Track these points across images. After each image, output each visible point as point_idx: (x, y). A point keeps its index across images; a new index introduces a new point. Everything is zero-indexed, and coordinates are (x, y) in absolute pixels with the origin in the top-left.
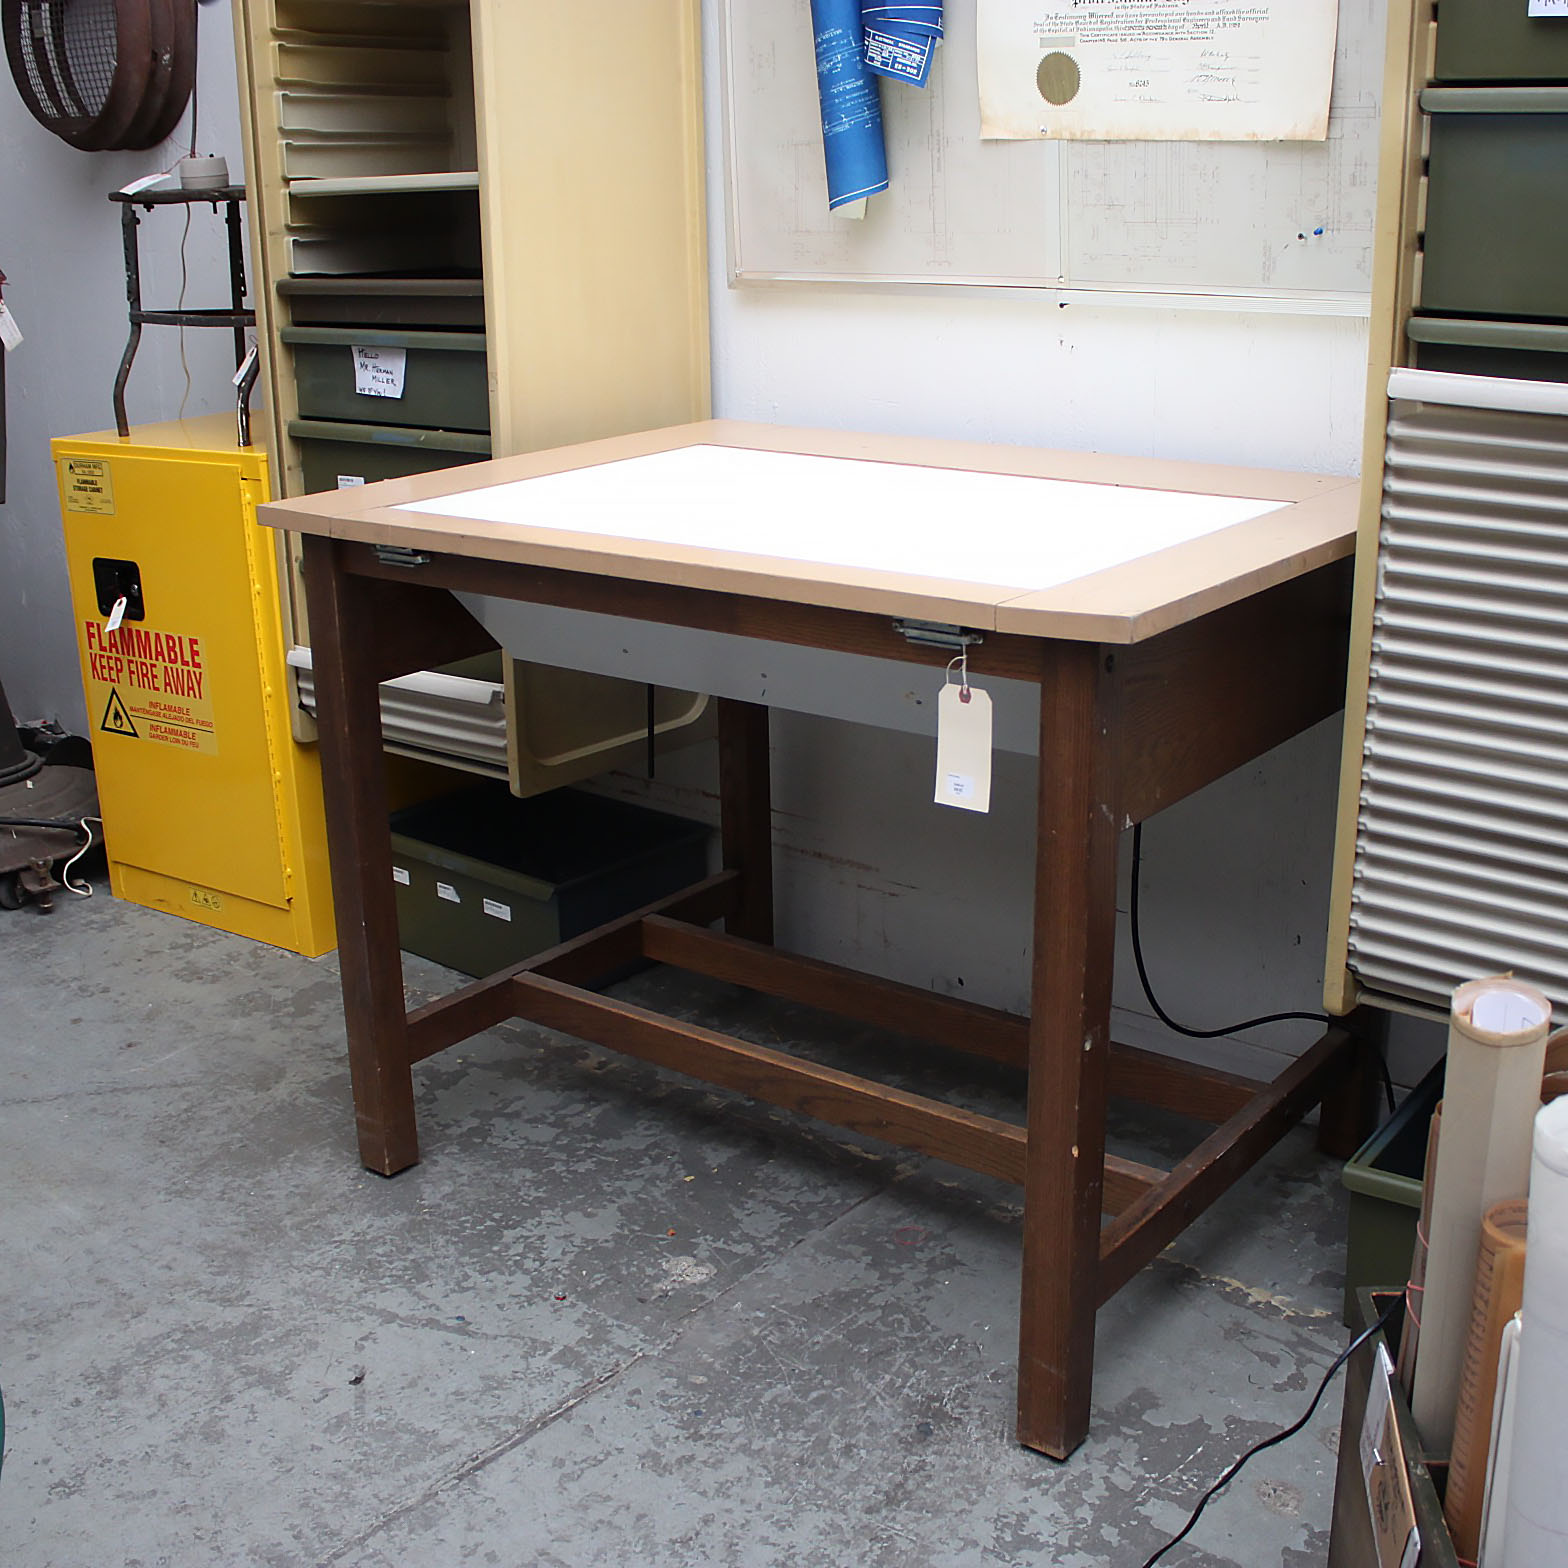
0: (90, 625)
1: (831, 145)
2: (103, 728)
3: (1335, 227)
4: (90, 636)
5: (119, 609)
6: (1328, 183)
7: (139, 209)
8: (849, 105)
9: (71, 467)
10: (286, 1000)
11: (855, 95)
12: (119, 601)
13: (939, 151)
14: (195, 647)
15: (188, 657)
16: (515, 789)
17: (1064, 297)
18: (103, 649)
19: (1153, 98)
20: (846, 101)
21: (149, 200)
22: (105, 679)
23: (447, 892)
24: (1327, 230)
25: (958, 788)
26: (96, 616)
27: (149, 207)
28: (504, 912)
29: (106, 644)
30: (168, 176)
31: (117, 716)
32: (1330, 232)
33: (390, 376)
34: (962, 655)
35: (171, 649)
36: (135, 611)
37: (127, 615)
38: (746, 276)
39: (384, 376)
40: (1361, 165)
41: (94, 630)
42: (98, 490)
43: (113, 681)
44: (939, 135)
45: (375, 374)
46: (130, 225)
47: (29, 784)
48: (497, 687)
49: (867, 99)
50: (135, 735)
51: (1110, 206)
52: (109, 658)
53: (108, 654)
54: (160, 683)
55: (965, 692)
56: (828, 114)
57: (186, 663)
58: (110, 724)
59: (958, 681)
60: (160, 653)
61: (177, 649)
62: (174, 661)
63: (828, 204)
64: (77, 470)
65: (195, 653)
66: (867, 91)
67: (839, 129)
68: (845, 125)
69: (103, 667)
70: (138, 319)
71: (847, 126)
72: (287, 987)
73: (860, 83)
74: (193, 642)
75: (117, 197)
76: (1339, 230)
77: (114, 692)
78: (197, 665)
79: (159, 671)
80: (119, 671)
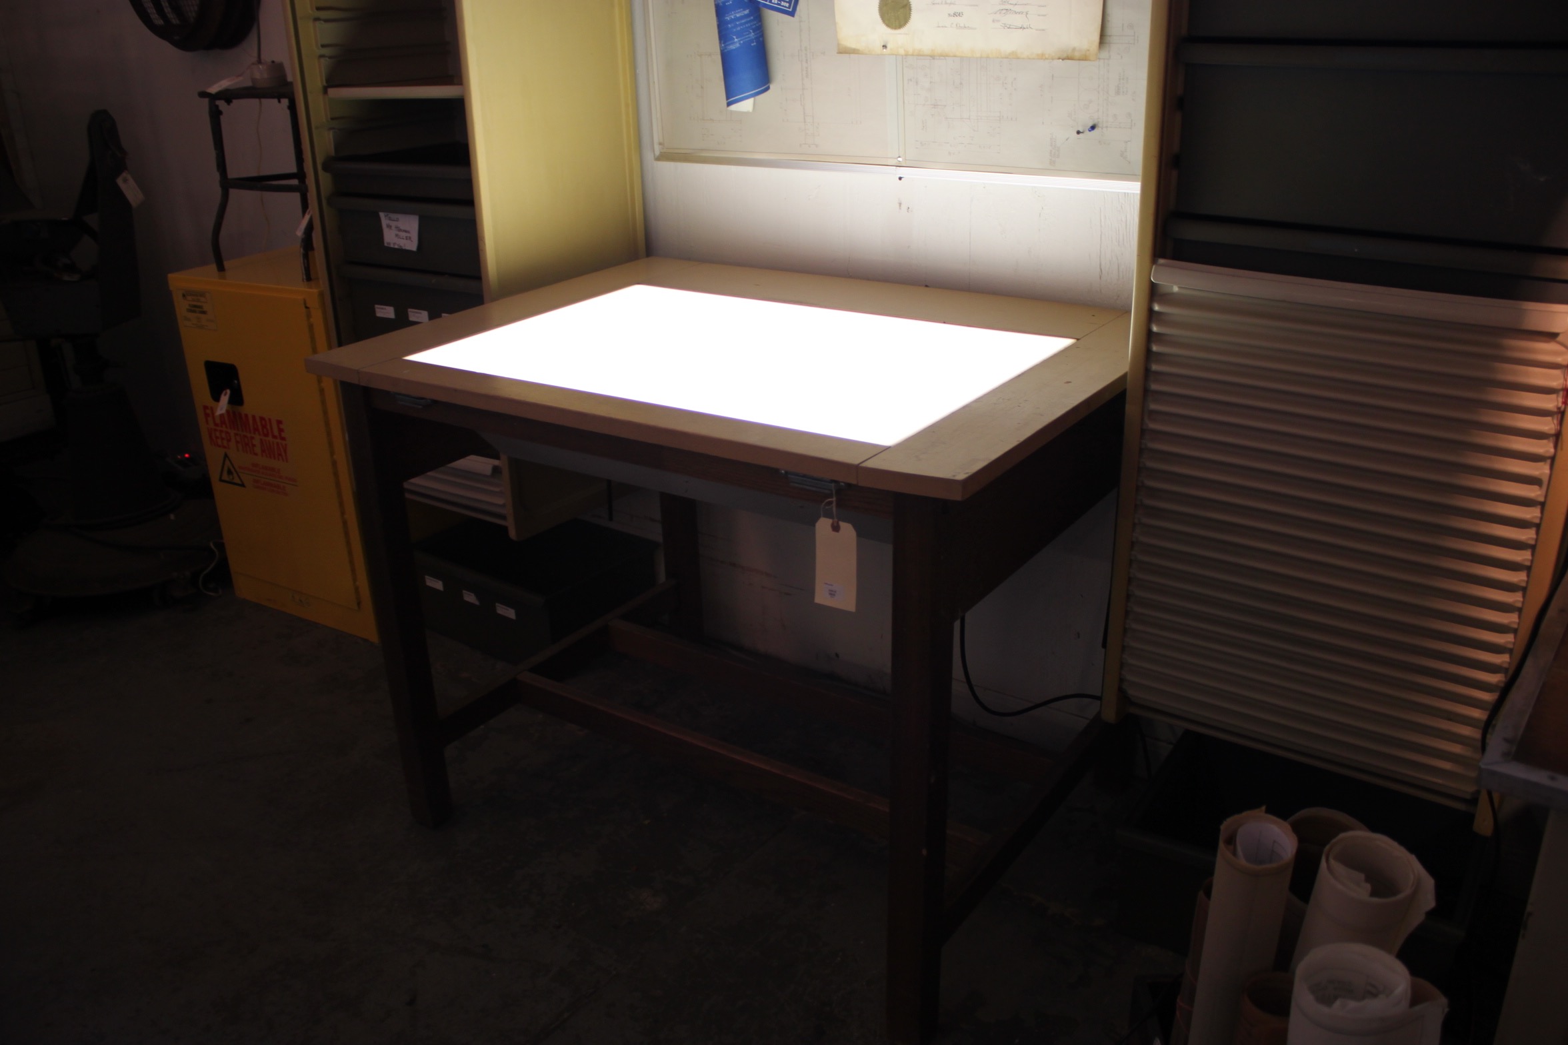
0: (205, 408)
1: (726, 58)
2: (221, 480)
3: (1105, 125)
4: (207, 415)
5: (225, 399)
6: (1099, 92)
7: (221, 104)
8: (739, 29)
9: (184, 296)
11: (743, 21)
12: (224, 392)
13: (807, 63)
14: (282, 426)
15: (276, 433)
16: (512, 534)
18: (216, 425)
19: (966, 26)
20: (736, 26)
21: (228, 96)
22: (219, 446)
23: (470, 598)
25: (832, 593)
26: (209, 401)
27: (229, 102)
28: (511, 613)
29: (218, 421)
30: (241, 78)
31: (230, 472)
32: (1100, 128)
33: (408, 235)
34: (832, 498)
35: (264, 427)
36: (237, 399)
37: (231, 402)
39: (403, 234)
40: (1123, 79)
41: (208, 411)
42: (204, 313)
43: (224, 447)
44: (806, 50)
45: (397, 233)
46: (215, 114)
47: (172, 517)
48: (496, 462)
49: (752, 24)
50: (243, 485)
51: (935, 106)
52: (221, 431)
53: (219, 428)
54: (258, 449)
55: (835, 524)
56: (723, 36)
57: (274, 437)
58: (225, 477)
59: (828, 515)
60: (256, 430)
61: (268, 427)
62: (266, 435)
63: (725, 102)
64: (189, 298)
65: (281, 430)
66: (752, 18)
67: (732, 47)
68: (736, 44)
69: (217, 438)
70: (227, 184)
71: (738, 45)
73: (747, 12)
74: (279, 422)
75: (203, 95)
76: (1108, 126)
77: (226, 456)
78: (283, 439)
79: (256, 442)
80: (229, 441)
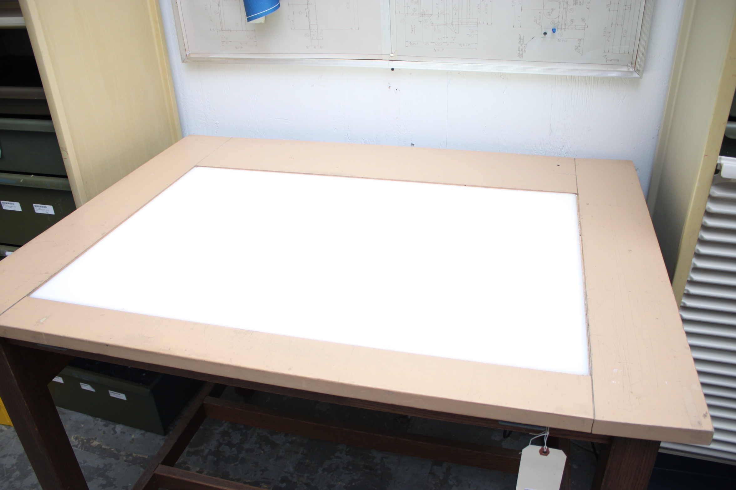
3: (563, 28)
10: (13, 466)
17: (394, 65)
23: (86, 387)
24: (558, 29)
28: (122, 396)
32: (559, 30)
34: (545, 433)
38: (192, 56)
55: (544, 450)
63: (245, 17)
72: (10, 455)
76: (565, 29)
